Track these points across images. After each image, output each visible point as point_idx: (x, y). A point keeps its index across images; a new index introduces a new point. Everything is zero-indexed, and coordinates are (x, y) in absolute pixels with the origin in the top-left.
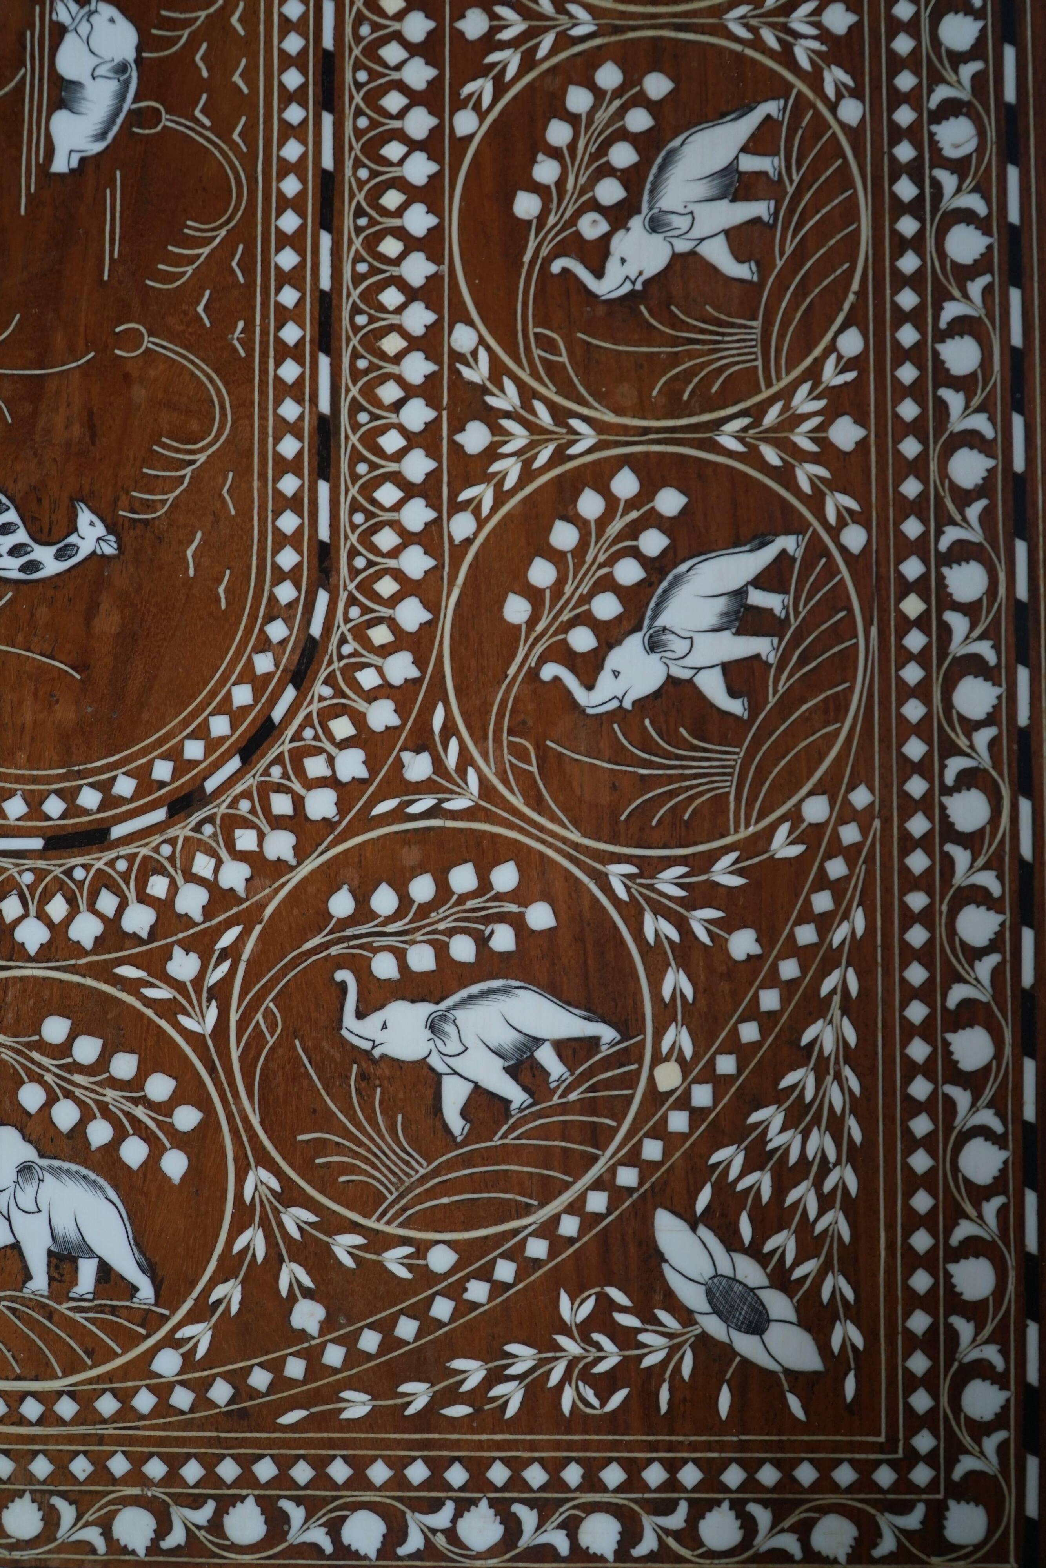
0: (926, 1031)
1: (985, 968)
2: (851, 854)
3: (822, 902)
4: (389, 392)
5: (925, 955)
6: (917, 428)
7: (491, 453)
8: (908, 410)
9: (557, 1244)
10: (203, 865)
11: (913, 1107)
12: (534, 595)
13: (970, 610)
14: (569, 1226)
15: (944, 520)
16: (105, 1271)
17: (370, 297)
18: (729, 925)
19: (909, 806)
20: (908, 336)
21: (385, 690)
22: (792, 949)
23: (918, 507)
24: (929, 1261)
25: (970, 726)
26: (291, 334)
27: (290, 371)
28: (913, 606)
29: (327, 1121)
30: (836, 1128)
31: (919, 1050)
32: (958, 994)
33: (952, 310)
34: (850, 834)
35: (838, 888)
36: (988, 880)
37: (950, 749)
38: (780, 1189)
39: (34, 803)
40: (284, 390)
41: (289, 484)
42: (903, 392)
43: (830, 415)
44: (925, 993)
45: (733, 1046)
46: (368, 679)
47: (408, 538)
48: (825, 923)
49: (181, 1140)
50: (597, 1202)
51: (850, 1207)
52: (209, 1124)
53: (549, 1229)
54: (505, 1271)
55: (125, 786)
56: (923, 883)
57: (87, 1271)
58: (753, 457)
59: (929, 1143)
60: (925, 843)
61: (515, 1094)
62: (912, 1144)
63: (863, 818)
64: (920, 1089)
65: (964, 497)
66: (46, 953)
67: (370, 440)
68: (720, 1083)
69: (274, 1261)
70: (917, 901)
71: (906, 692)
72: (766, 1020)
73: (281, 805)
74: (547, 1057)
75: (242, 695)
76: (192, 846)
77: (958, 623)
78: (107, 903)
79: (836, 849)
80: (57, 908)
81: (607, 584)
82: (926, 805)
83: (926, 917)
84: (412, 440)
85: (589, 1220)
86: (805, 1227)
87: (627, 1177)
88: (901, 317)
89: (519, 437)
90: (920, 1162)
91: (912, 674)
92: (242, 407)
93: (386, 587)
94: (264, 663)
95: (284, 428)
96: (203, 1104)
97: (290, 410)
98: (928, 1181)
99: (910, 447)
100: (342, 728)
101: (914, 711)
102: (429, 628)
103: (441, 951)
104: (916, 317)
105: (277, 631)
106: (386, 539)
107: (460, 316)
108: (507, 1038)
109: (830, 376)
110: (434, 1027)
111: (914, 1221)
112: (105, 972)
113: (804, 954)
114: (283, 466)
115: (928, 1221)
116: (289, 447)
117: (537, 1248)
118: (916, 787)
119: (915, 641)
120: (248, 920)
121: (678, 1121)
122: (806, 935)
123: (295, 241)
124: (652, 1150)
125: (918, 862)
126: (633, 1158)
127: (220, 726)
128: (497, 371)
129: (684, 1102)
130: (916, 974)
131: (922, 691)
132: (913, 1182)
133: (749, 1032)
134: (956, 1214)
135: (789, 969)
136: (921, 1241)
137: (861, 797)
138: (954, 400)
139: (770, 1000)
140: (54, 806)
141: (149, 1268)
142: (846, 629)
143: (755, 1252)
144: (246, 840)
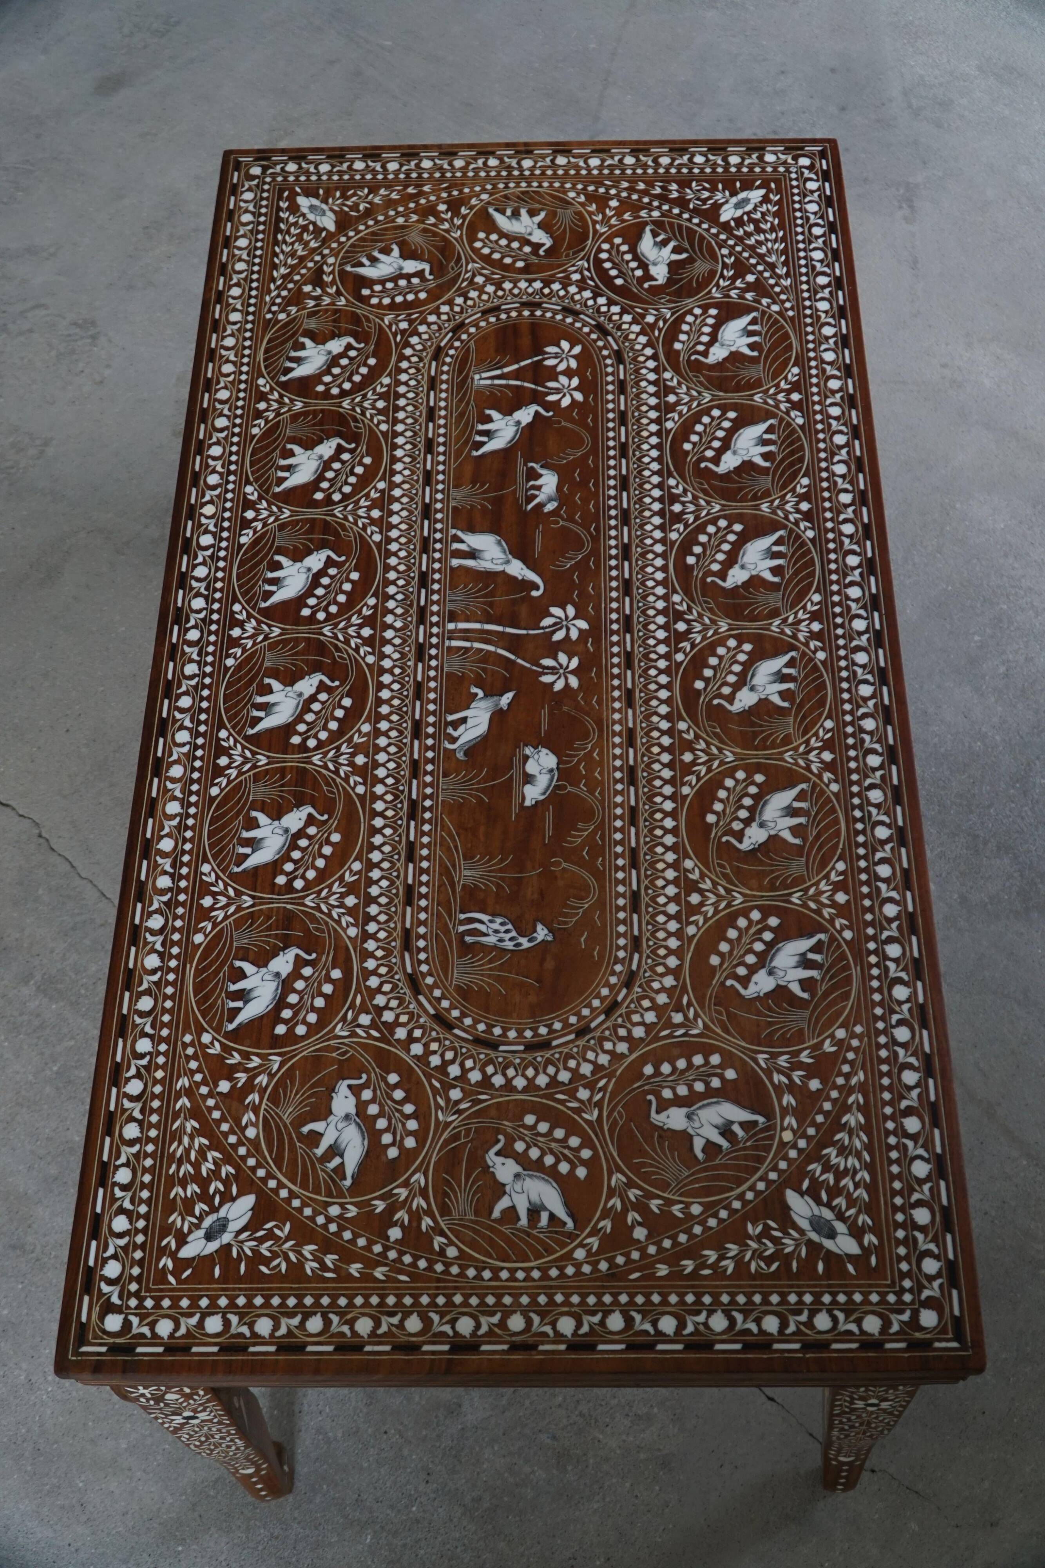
0: (893, 1118)
1: (915, 1093)
2: (856, 1050)
3: (846, 1068)
4: (660, 883)
5: (890, 1089)
6: (869, 896)
7: (702, 904)
8: (865, 890)
9: (745, 1203)
10: (590, 1055)
11: (890, 1148)
12: (721, 955)
13: (896, 961)
14: (750, 1196)
15: (883, 929)
16: (552, 1216)
17: (651, 849)
18: (809, 1077)
19: (878, 1033)
20: (863, 864)
21: (663, 989)
22: (835, 1087)
23: (872, 924)
24: (902, 1209)
25: (900, 1003)
26: (620, 862)
27: (620, 875)
28: (873, 959)
29: (645, 1154)
30: (858, 1155)
31: (890, 1125)
32: (904, 1104)
33: (879, 855)
34: (855, 1043)
35: (852, 1063)
36: (912, 1060)
37: (892, 1012)
38: (837, 1180)
39: (520, 1032)
40: (618, 882)
41: (621, 915)
42: (862, 883)
43: (835, 891)
44: (891, 1103)
45: (813, 1124)
46: (656, 985)
47: (670, 934)
48: (848, 1076)
49: (584, 1163)
50: (761, 1186)
51: (867, 1187)
52: (595, 1156)
53: (741, 1197)
54: (723, 1214)
55: (557, 1026)
56: (886, 1061)
57: (544, 1217)
58: (805, 905)
59: (898, 1162)
60: (886, 1046)
61: (725, 1144)
62: (891, 1162)
63: (860, 1037)
64: (892, 1140)
65: (890, 921)
66: (525, 1090)
67: (653, 899)
68: (809, 1139)
69: (625, 1211)
70: (885, 1068)
71: (873, 991)
72: (826, 1114)
73: (622, 1032)
74: (736, 1128)
75: (605, 992)
76: (586, 1048)
77: (892, 966)
78: (551, 1070)
79: (850, 1048)
80: (530, 1072)
81: (751, 951)
82: (885, 1032)
83: (889, 1074)
84: (670, 899)
85: (758, 1193)
86: (849, 1196)
87: (773, 1176)
88: (859, 857)
89: (713, 899)
90: (895, 1169)
91: (875, 984)
92: (602, 888)
93: (662, 952)
94: (613, 980)
95: (619, 895)
96: (593, 1148)
97: (621, 889)
98: (899, 1177)
99: (867, 903)
100: (646, 1003)
101: (877, 997)
102: (679, 967)
103: (690, 1088)
104: (865, 857)
105: (618, 968)
106: (661, 935)
107: (687, 856)
108: (719, 1121)
109: (833, 877)
110: (689, 1117)
111: (894, 1193)
112: (550, 1097)
113: (840, 1088)
114: (619, 909)
115: (900, 1193)
116: (621, 902)
117: (737, 1205)
118: (880, 1025)
119: (875, 972)
120: (610, 1076)
121: (793, 1154)
122: (840, 1081)
123: (621, 830)
124: (783, 1165)
125: (883, 1053)
126: (775, 1168)
127: (596, 1003)
128: (703, 876)
129: (794, 1146)
130: (887, 1096)
131: (879, 990)
132: (893, 1177)
133: (820, 1119)
134: (912, 1190)
135: (834, 1094)
136: (898, 1201)
137: (858, 1029)
138: (883, 886)
139: (827, 1106)
140: (528, 1034)
141: (571, 1215)
142: (847, 967)
143: (828, 1205)
144: (608, 1046)
